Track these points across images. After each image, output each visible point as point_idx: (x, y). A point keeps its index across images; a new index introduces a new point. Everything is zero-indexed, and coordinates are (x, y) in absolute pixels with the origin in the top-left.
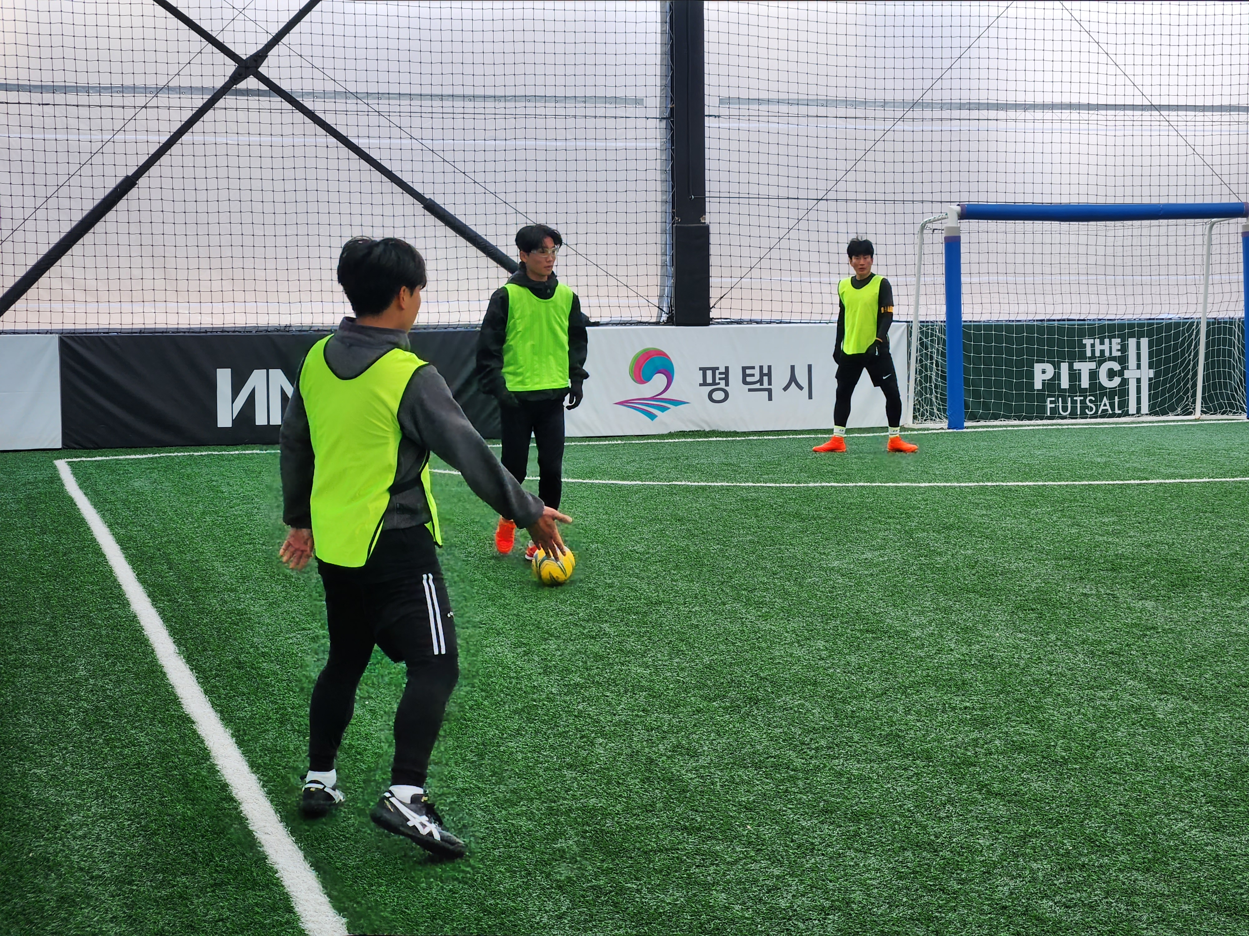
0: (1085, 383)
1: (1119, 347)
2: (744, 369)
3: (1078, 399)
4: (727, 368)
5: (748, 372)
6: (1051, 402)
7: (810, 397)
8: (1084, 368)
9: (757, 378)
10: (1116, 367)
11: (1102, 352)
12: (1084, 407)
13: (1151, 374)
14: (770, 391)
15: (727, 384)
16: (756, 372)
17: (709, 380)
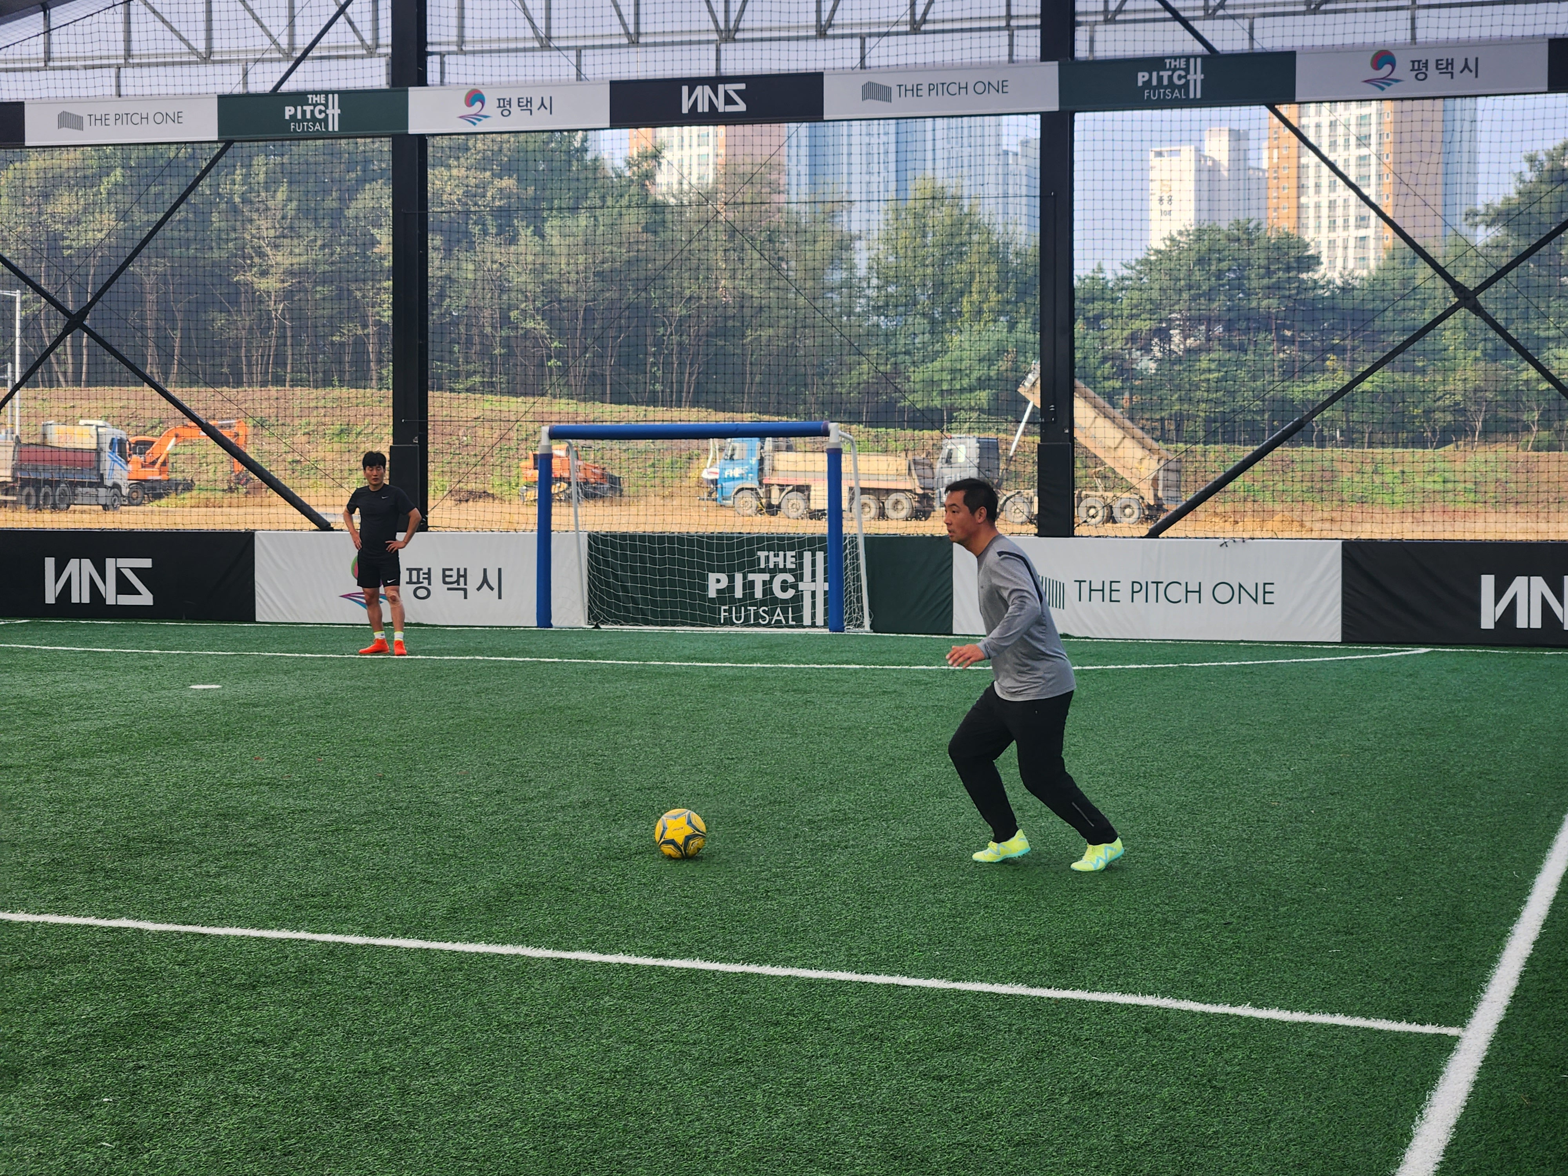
0: (758, 594)
1: (793, 560)
2: (444, 570)
3: (752, 608)
4: (429, 569)
5: (447, 573)
6: (725, 611)
7: (500, 597)
8: (758, 579)
9: (454, 579)
10: (790, 579)
11: (776, 565)
12: (757, 616)
13: (826, 586)
14: (465, 590)
15: (429, 584)
16: (454, 573)
17: (414, 579)
